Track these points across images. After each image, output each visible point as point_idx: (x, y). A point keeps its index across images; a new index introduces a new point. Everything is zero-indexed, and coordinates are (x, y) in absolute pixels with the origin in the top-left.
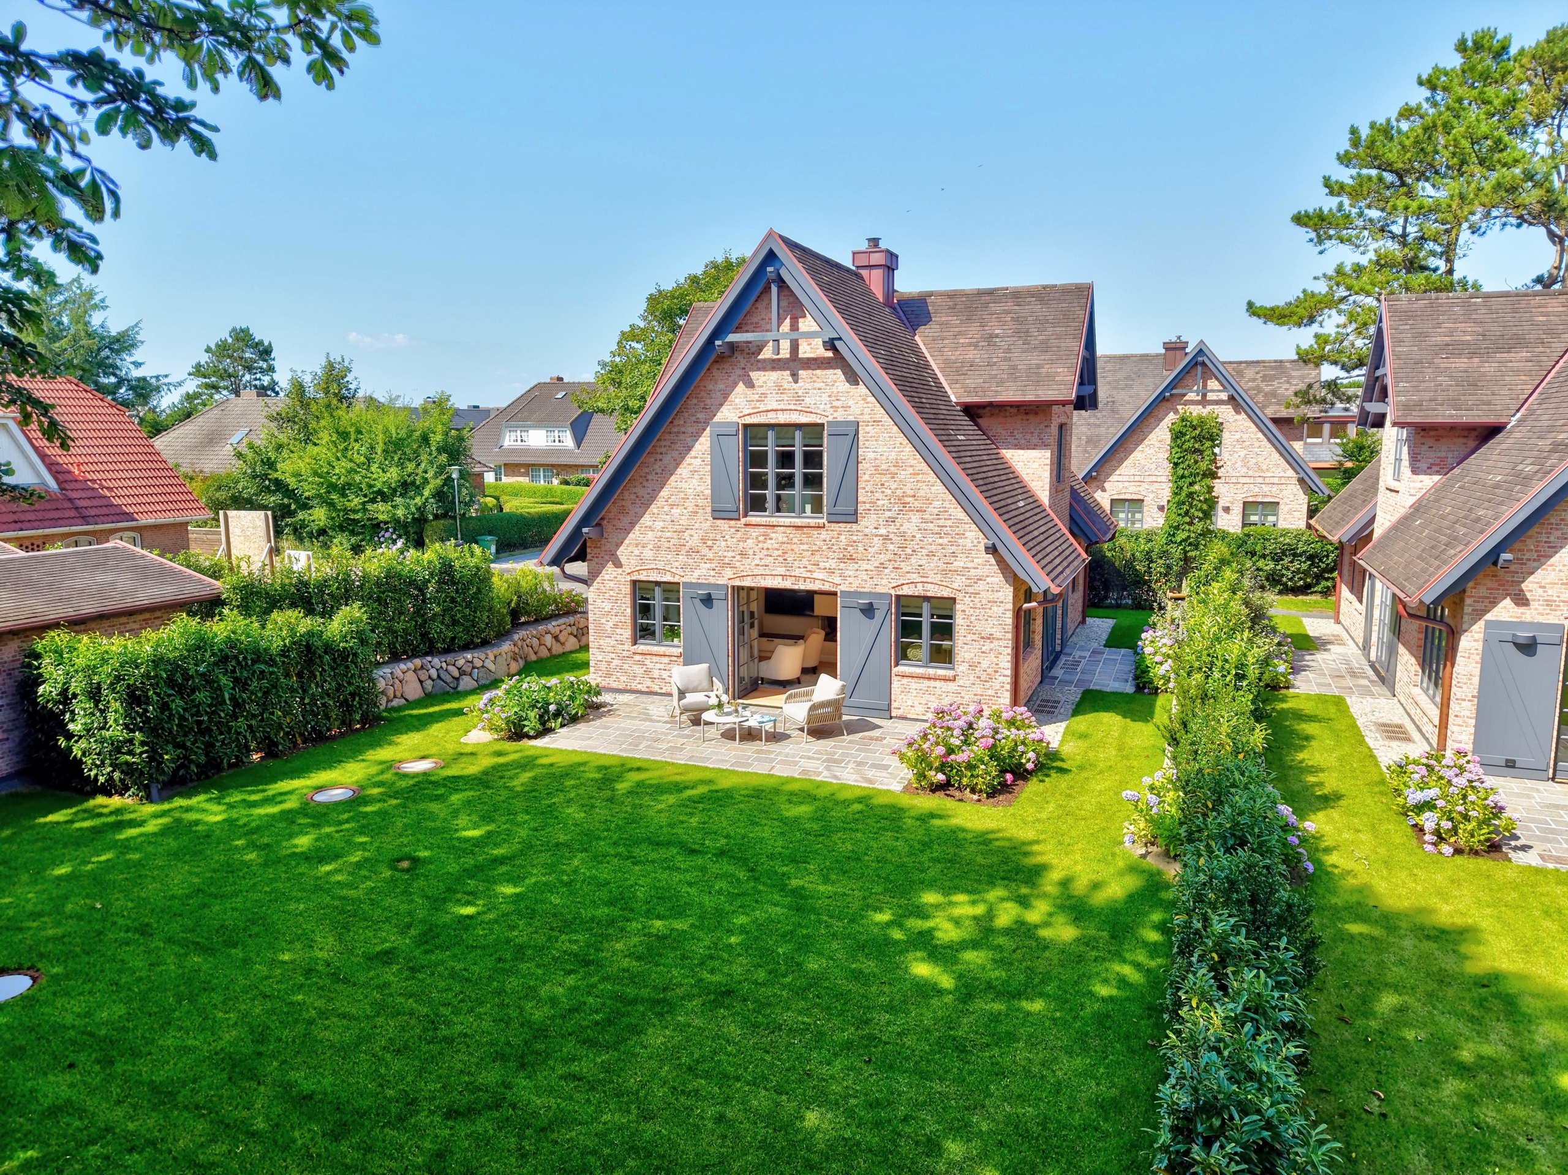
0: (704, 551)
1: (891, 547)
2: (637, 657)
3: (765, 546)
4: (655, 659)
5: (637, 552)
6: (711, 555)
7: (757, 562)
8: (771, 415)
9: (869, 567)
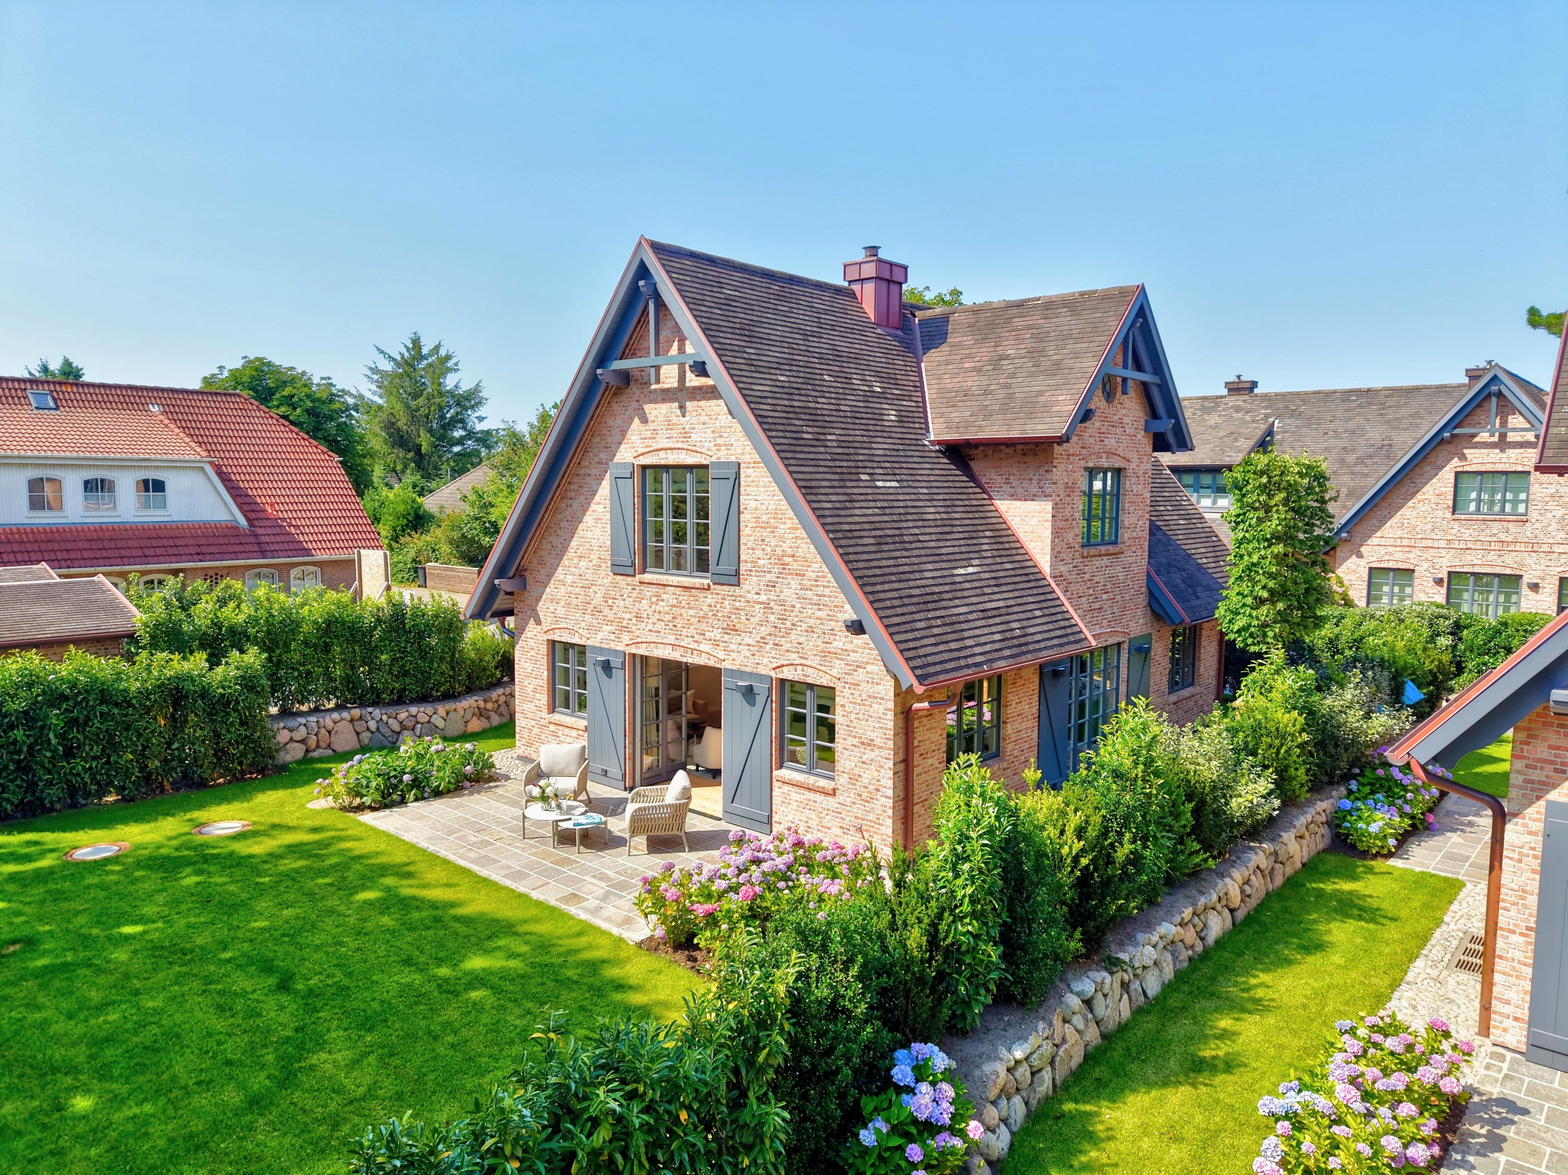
0: (606, 611)
1: (772, 618)
2: (552, 727)
3: (658, 608)
4: (567, 731)
5: (552, 609)
6: (611, 616)
7: (650, 627)
8: (662, 454)
9: (751, 641)
